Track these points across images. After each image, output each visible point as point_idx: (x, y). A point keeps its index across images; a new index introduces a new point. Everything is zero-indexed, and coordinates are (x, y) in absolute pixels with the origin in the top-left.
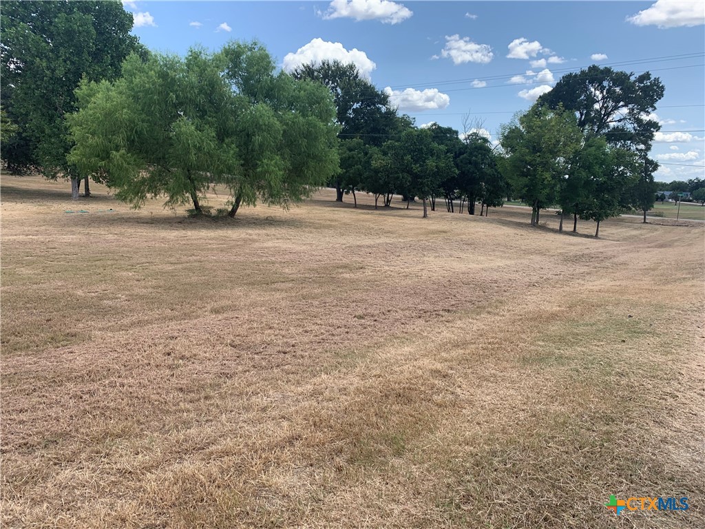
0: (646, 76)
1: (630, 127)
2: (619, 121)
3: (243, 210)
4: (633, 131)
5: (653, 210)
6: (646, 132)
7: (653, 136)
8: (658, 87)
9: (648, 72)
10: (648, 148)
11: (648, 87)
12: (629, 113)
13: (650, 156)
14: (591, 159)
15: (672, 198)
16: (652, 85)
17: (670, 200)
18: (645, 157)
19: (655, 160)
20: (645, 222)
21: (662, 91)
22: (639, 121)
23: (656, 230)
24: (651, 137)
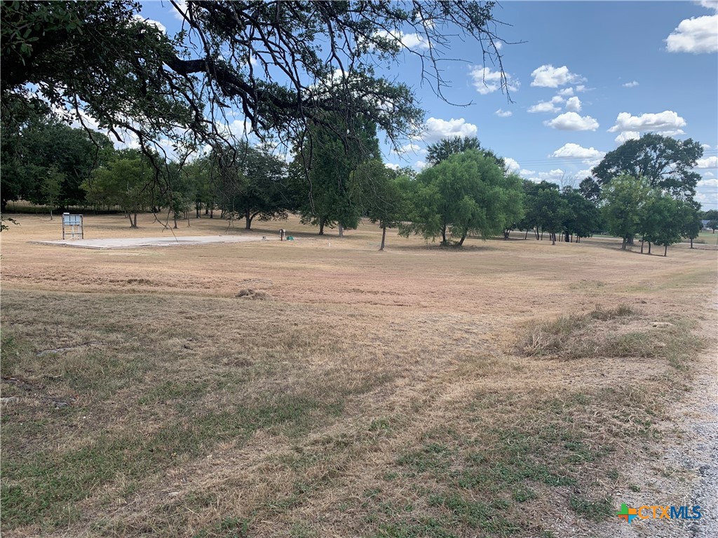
0: (689, 142)
1: (678, 177)
2: (670, 173)
3: (467, 242)
4: (680, 180)
5: (698, 238)
6: (691, 181)
7: (696, 183)
8: (699, 149)
9: (690, 139)
10: (694, 193)
11: (690, 149)
12: (677, 167)
13: (695, 198)
14: (662, 207)
15: (710, 227)
16: (693, 148)
17: (708, 229)
18: (691, 200)
19: (699, 202)
20: (692, 248)
21: (702, 152)
22: (685, 173)
23: (702, 253)
24: (694, 184)
